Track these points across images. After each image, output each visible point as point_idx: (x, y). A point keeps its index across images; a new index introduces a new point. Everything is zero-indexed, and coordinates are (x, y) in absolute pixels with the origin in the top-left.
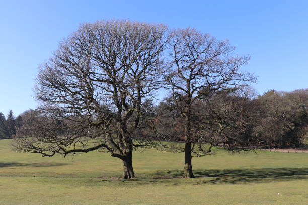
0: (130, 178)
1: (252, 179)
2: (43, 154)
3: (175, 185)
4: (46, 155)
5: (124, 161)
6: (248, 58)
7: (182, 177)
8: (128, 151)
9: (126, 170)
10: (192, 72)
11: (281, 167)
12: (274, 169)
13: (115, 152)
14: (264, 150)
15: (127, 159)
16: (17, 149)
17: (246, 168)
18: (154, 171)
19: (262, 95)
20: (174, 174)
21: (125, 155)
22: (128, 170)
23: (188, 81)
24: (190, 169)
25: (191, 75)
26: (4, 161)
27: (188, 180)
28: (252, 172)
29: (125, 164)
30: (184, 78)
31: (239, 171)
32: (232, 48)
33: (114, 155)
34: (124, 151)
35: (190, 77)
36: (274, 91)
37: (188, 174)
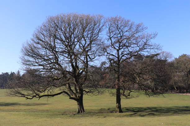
0: (81, 112)
1: (158, 114)
2: (26, 97)
3: (104, 117)
4: (28, 98)
5: (77, 101)
6: (156, 34)
7: (115, 112)
8: (80, 95)
9: (79, 108)
10: (120, 44)
11: (185, 106)
12: (180, 107)
13: (71, 96)
14: (178, 94)
15: (80, 101)
16: (10, 95)
17: (161, 106)
18: (99, 108)
19: (177, 58)
20: (111, 110)
21: (78, 98)
22: (80, 107)
23: (118, 51)
24: (119, 107)
25: (120, 46)
26: (10, 102)
27: (118, 114)
28: (164, 109)
29: (78, 104)
30: (115, 48)
31: (155, 108)
32: (145, 28)
33: (71, 98)
34: (77, 96)
35: (119, 48)
36: (186, 55)
37: (118, 110)
